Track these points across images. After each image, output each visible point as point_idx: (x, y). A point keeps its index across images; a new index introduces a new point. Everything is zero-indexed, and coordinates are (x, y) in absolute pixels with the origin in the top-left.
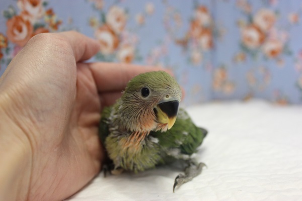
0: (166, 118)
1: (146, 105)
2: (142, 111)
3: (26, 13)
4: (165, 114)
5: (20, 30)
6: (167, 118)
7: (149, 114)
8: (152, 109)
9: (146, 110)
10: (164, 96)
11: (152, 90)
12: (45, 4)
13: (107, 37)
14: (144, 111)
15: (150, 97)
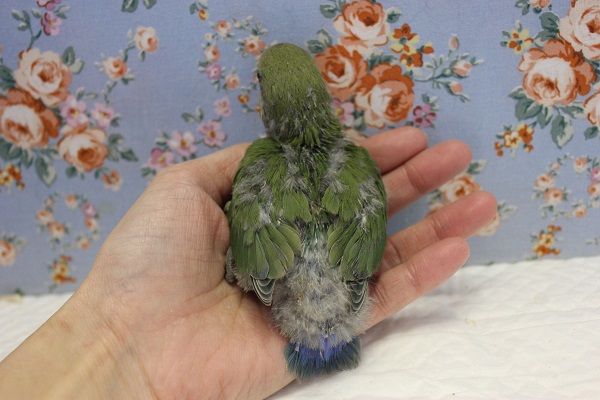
3: (354, 38)
5: (341, 73)
12: (392, 18)
13: (560, 70)
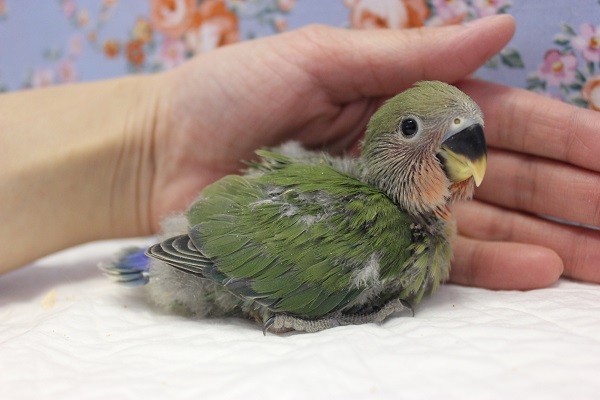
0: (466, 165)
1: (419, 153)
2: (413, 167)
4: (462, 158)
6: (469, 163)
7: (428, 168)
8: (434, 156)
9: (421, 162)
10: (450, 122)
11: (422, 119)
14: (417, 165)
15: (422, 134)
